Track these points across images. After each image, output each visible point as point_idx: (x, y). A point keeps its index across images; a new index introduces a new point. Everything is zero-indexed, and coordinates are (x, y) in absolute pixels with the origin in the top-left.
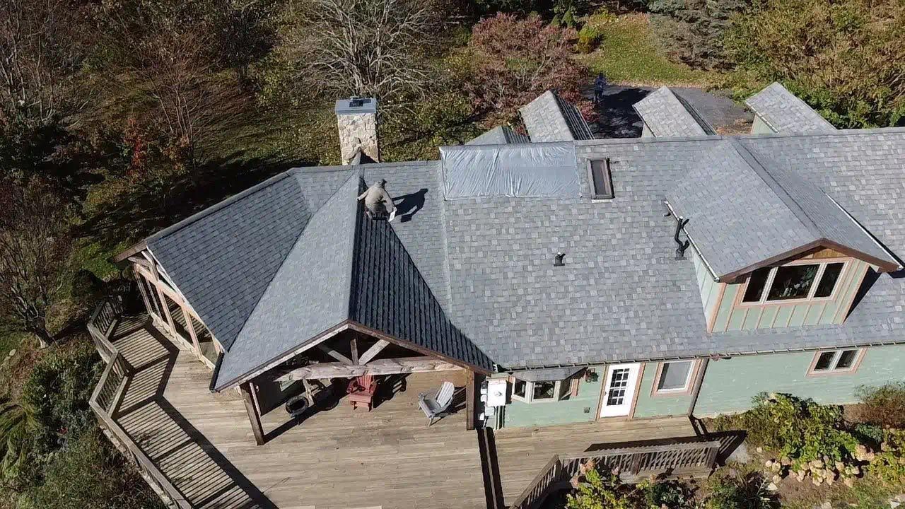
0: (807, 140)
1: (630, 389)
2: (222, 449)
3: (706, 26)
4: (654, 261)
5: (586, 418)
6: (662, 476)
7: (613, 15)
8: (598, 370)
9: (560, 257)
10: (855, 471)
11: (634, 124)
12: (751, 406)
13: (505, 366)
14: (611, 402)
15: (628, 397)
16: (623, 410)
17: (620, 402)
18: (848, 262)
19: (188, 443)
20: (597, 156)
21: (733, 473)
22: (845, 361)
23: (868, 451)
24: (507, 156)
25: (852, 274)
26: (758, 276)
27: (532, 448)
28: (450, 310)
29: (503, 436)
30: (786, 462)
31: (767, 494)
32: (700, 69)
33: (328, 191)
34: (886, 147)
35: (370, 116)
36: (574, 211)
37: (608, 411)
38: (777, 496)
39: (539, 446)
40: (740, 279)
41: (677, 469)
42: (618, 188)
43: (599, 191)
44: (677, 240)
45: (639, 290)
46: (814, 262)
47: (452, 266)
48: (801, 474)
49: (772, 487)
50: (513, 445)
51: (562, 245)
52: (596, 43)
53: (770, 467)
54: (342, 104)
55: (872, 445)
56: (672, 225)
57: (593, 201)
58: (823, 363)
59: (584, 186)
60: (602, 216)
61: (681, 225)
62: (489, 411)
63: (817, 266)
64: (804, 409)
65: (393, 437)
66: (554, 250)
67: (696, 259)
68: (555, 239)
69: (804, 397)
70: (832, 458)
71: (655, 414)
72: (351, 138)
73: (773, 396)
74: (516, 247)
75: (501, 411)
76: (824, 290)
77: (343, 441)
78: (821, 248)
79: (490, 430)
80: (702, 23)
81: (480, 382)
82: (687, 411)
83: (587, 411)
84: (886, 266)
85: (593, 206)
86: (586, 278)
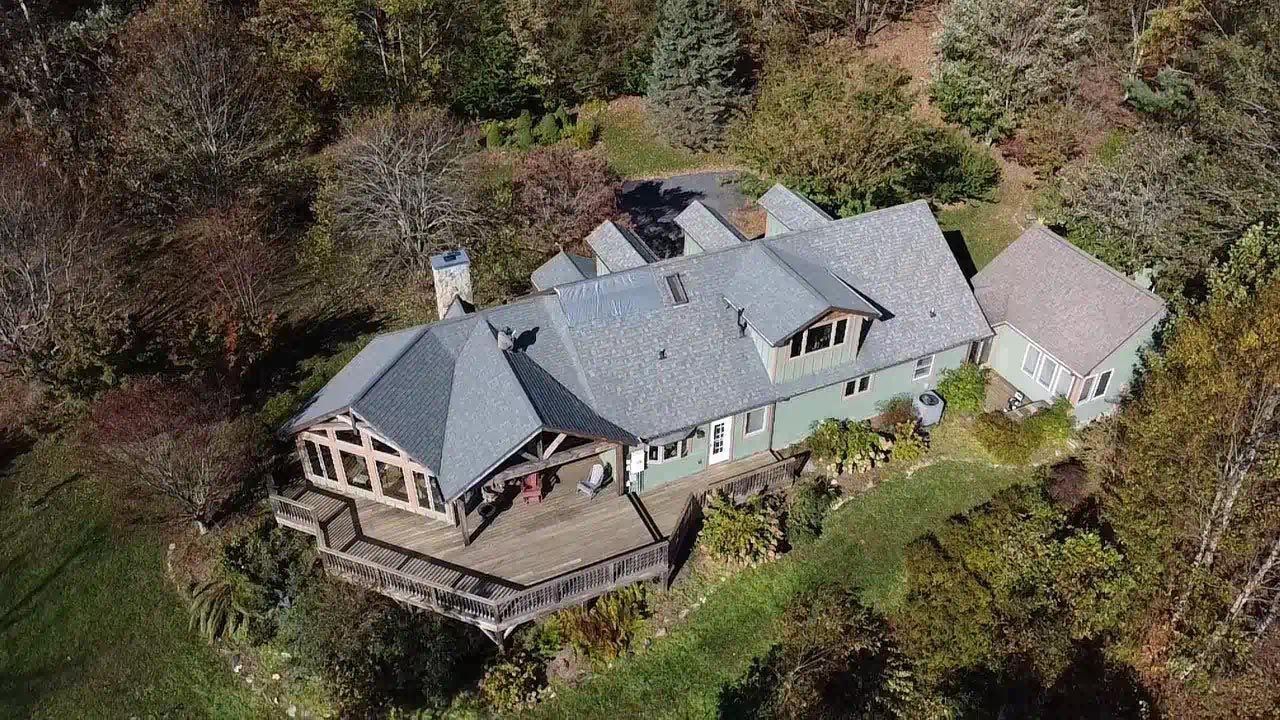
0: (810, 234)
1: (727, 439)
2: (439, 556)
3: (702, 114)
4: (726, 343)
5: (700, 468)
6: (762, 492)
7: (604, 102)
8: (703, 428)
9: (663, 352)
10: (883, 456)
11: (659, 220)
12: (808, 433)
13: (645, 437)
14: (715, 451)
15: (727, 445)
16: (724, 455)
17: (721, 449)
18: (849, 317)
19: (407, 561)
20: (670, 273)
21: (807, 480)
22: (863, 387)
23: (887, 441)
24: (605, 285)
25: (854, 325)
26: (797, 338)
27: (668, 498)
28: (594, 406)
29: (647, 494)
30: (839, 461)
31: (832, 487)
32: (700, 151)
33: (463, 338)
34: (861, 229)
35: (465, 267)
36: (664, 318)
37: (714, 459)
38: (839, 486)
39: (673, 496)
40: (787, 343)
41: (771, 485)
42: (690, 294)
43: (678, 299)
44: (739, 324)
45: (721, 364)
46: (829, 322)
47: (588, 375)
48: (850, 467)
49: (834, 482)
50: (654, 499)
51: (662, 344)
52: (595, 136)
53: (830, 469)
54: (436, 260)
55: (890, 437)
56: (733, 315)
57: (675, 307)
58: (850, 390)
59: (666, 297)
60: (683, 317)
61: (740, 313)
62: (633, 478)
63: (831, 324)
64: (844, 426)
65: (565, 515)
66: (657, 348)
67: (754, 335)
68: (656, 340)
69: (842, 419)
70: (867, 451)
71: (747, 454)
72: (449, 288)
73: (822, 422)
74: (629, 352)
75: (640, 475)
76: (839, 339)
77: (532, 526)
78: (831, 312)
79: (634, 493)
80: (697, 111)
81: (625, 455)
82: (768, 447)
83: (700, 463)
84: (873, 316)
85: (676, 311)
86: (684, 364)
